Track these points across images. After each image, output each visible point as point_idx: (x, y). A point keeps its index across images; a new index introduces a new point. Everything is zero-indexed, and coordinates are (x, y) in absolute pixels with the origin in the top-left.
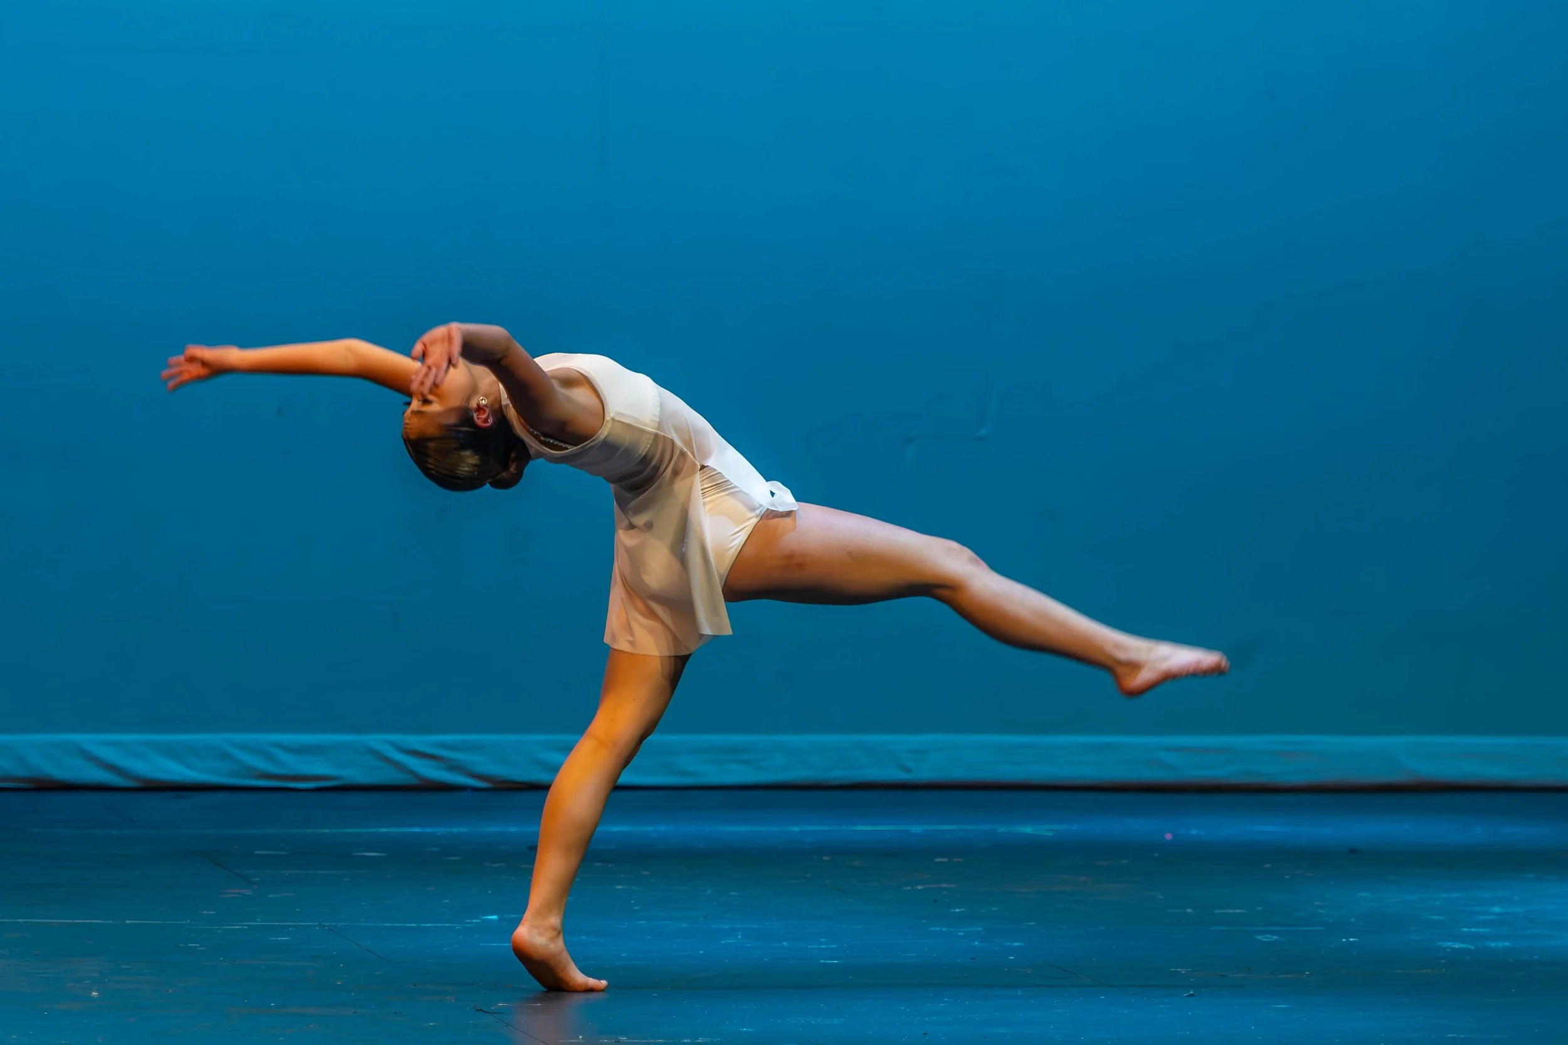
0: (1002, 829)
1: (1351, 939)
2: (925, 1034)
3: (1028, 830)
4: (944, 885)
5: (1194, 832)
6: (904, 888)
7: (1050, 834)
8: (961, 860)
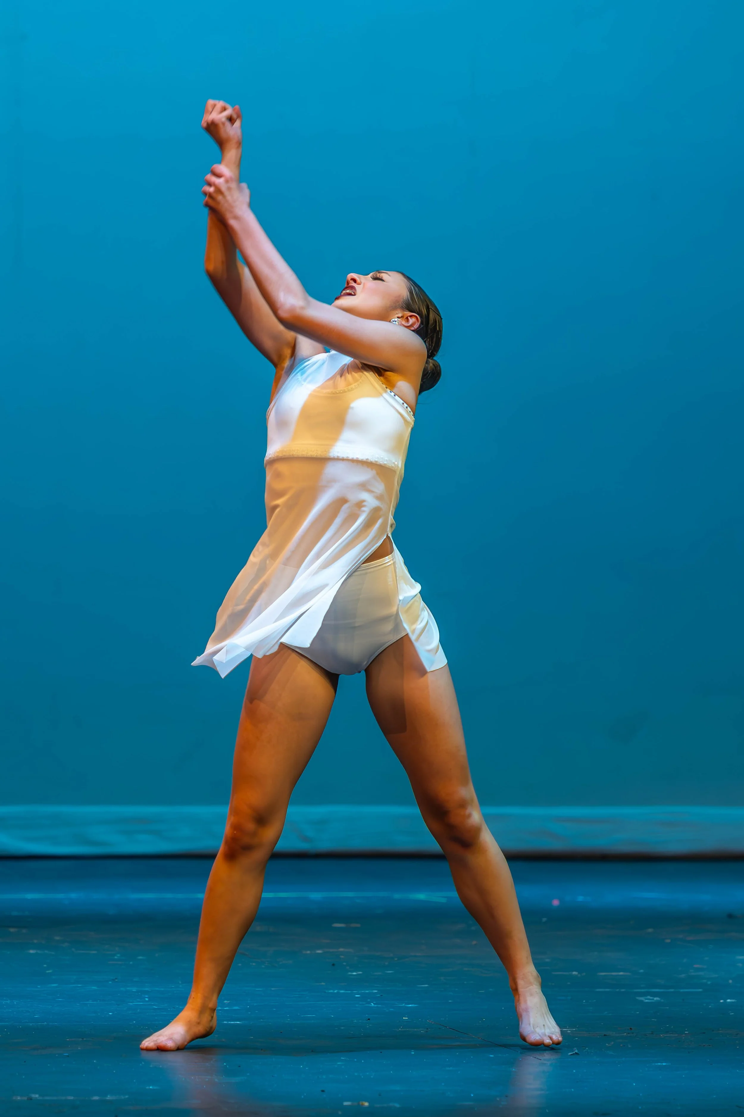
0: (397, 896)
1: (729, 1000)
2: (323, 1091)
3: (422, 896)
4: (341, 950)
5: (580, 898)
6: (304, 952)
7: (444, 900)
8: (358, 925)
